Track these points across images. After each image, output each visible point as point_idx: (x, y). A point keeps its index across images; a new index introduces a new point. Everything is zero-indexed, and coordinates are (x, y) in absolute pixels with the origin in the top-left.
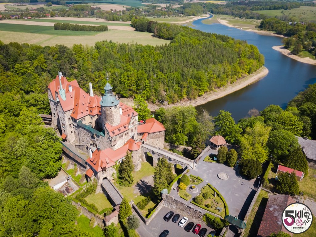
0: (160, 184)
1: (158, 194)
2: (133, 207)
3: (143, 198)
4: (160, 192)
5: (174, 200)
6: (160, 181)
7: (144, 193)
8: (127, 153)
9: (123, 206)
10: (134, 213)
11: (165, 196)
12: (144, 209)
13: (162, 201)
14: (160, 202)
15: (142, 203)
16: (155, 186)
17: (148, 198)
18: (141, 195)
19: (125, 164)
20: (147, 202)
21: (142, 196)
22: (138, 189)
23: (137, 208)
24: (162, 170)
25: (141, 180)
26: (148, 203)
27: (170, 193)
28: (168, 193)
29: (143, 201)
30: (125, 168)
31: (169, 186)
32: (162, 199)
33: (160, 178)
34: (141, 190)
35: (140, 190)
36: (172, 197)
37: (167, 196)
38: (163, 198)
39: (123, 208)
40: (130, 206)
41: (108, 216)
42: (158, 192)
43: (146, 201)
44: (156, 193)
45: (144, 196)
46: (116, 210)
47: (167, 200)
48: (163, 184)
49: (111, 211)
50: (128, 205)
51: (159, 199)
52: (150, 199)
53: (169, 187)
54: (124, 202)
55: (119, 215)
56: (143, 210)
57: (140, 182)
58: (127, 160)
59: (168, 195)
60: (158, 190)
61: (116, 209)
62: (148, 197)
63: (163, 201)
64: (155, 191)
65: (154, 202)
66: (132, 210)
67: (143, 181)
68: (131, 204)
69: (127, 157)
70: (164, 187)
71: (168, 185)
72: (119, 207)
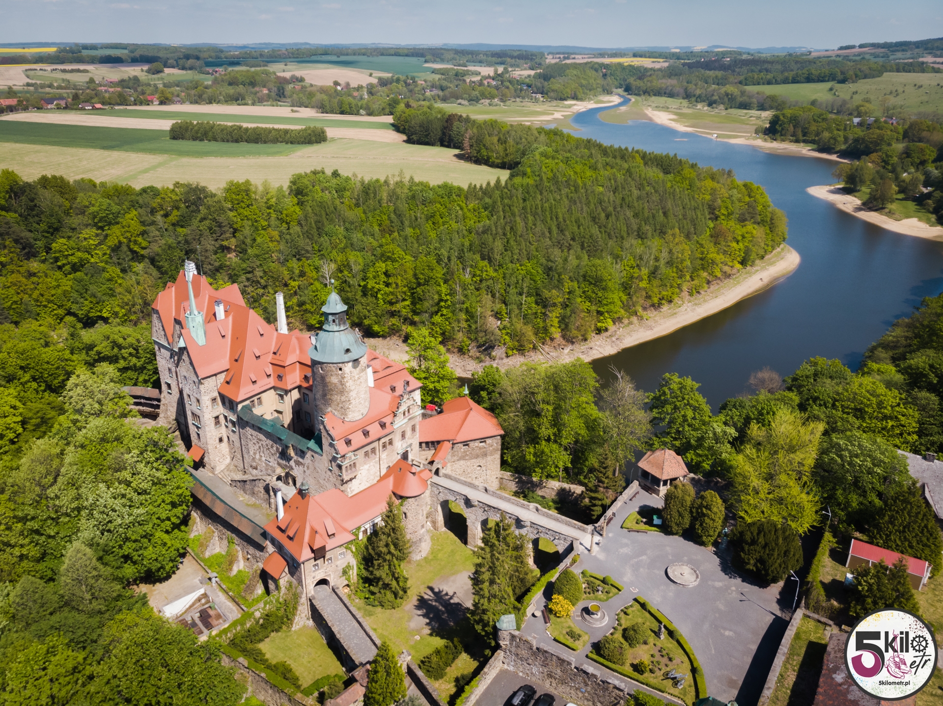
0: (493, 600)
1: (486, 631)
2: (410, 672)
3: (438, 642)
4: (491, 623)
5: (534, 648)
6: (492, 592)
7: (439, 629)
8: (390, 505)
9: (379, 669)
10: (412, 691)
11: (508, 638)
12: (442, 678)
13: (499, 651)
14: (493, 654)
15: (435, 659)
16: (476, 605)
17: (453, 643)
18: (431, 635)
19: (383, 537)
20: (451, 657)
21: (436, 636)
22: (424, 616)
23: (420, 673)
24: (500, 557)
25: (431, 589)
26: (454, 659)
27: (523, 626)
28: (518, 628)
29: (438, 652)
30: (384, 550)
31: (519, 605)
32: (498, 647)
33: (492, 582)
34: (431, 620)
35: (428, 618)
36: (529, 638)
37: (513, 637)
38: (501, 643)
39: (379, 675)
40: (401, 667)
41: (332, 701)
42: (486, 624)
43: (449, 652)
44: (478, 628)
45: (442, 638)
46: (356, 681)
47: (513, 649)
48: (501, 601)
49: (340, 684)
50: (396, 664)
51: (489, 646)
52: (460, 647)
53: (519, 610)
54: (383, 655)
55: (365, 696)
56: (441, 681)
57: (430, 593)
58: (389, 527)
59: (516, 633)
60: (485, 617)
61: (358, 678)
62: (455, 639)
63: (500, 654)
64: (478, 622)
65: (473, 655)
66: (407, 681)
67: (436, 590)
68: (404, 661)
69: (390, 517)
70: (506, 610)
71: (516, 603)
72: (368, 671)
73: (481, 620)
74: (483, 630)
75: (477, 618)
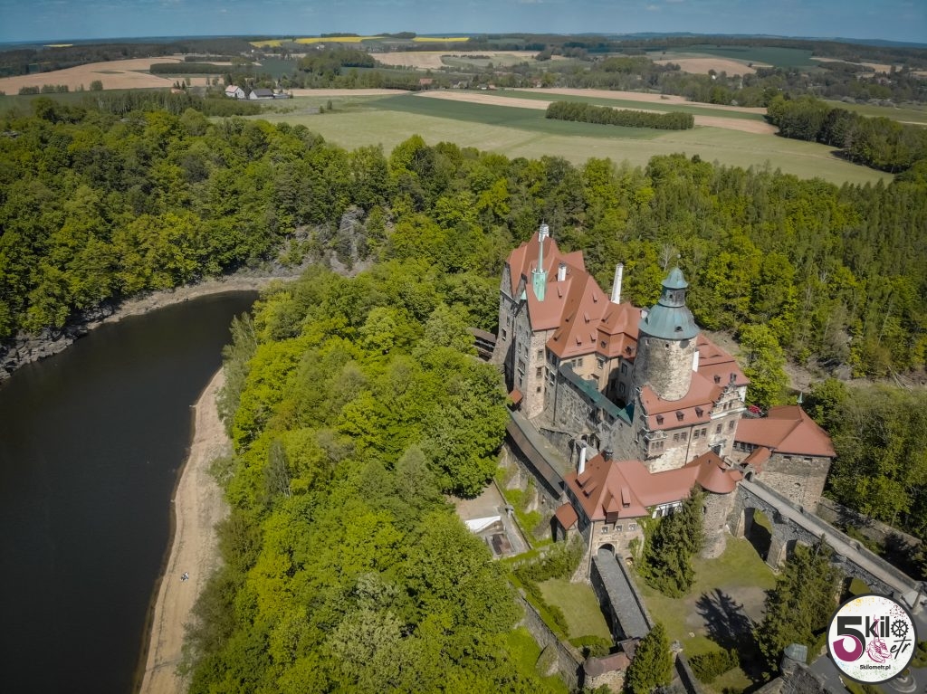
0: (787, 624)
1: (770, 653)
2: (679, 664)
3: (715, 648)
4: (779, 647)
5: (821, 689)
6: (789, 615)
7: (719, 635)
8: (693, 493)
9: (648, 647)
10: (676, 682)
11: (794, 668)
12: (710, 683)
13: (779, 678)
14: (771, 679)
15: (706, 662)
16: (767, 622)
17: (729, 653)
18: (708, 637)
19: (679, 524)
20: (724, 666)
21: (714, 640)
22: (704, 616)
23: (689, 670)
24: (808, 581)
25: (719, 592)
26: (727, 669)
27: (814, 662)
28: (808, 662)
29: (711, 656)
30: (677, 536)
31: (815, 640)
32: (779, 674)
33: (792, 605)
34: (712, 622)
35: (709, 619)
36: (818, 677)
37: (800, 669)
38: (785, 671)
39: (647, 654)
40: (671, 654)
41: (597, 660)
42: (772, 647)
43: (723, 660)
44: (763, 647)
45: (721, 644)
46: (623, 651)
47: (796, 682)
48: (796, 628)
49: (607, 648)
50: (668, 650)
51: (769, 670)
52: (736, 660)
53: (814, 644)
54: (656, 635)
55: (628, 668)
56: (707, 686)
57: (716, 595)
58: (687, 515)
59: (805, 666)
60: (774, 639)
61: (625, 649)
62: (733, 651)
63: (781, 682)
64: (764, 642)
65: (748, 672)
66: (674, 671)
67: (724, 595)
68: (676, 650)
69: (690, 504)
70: (799, 639)
71: (812, 637)
72: (636, 646)
73: (768, 641)
74: (768, 651)
75: (765, 637)
